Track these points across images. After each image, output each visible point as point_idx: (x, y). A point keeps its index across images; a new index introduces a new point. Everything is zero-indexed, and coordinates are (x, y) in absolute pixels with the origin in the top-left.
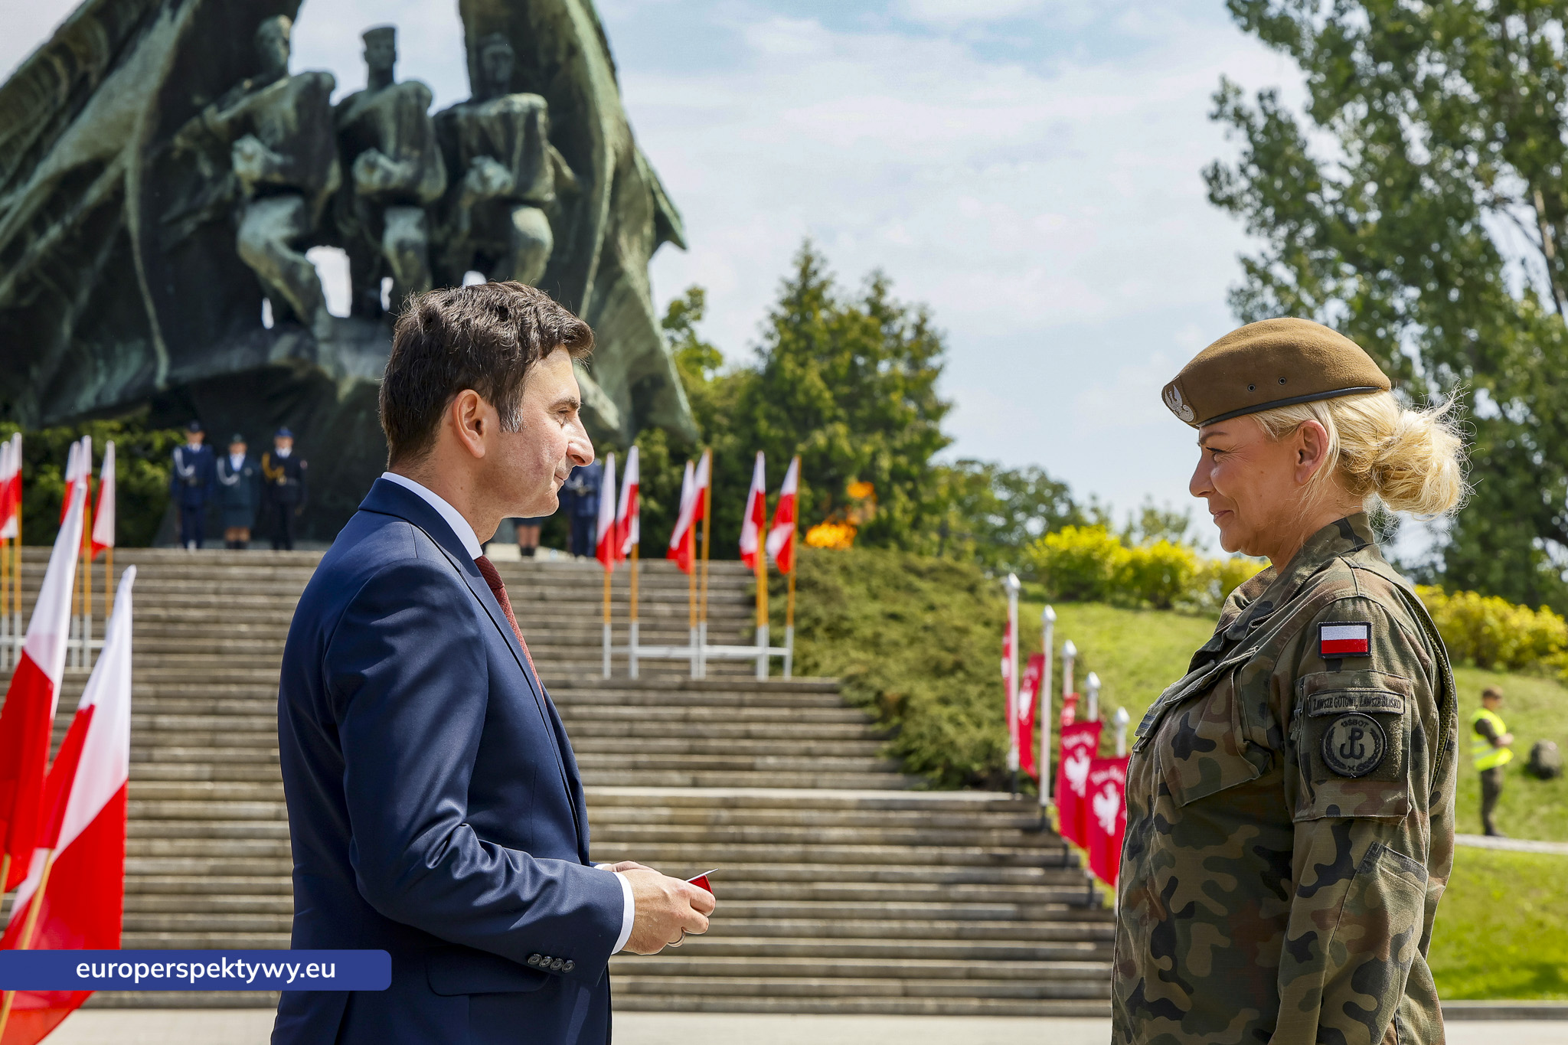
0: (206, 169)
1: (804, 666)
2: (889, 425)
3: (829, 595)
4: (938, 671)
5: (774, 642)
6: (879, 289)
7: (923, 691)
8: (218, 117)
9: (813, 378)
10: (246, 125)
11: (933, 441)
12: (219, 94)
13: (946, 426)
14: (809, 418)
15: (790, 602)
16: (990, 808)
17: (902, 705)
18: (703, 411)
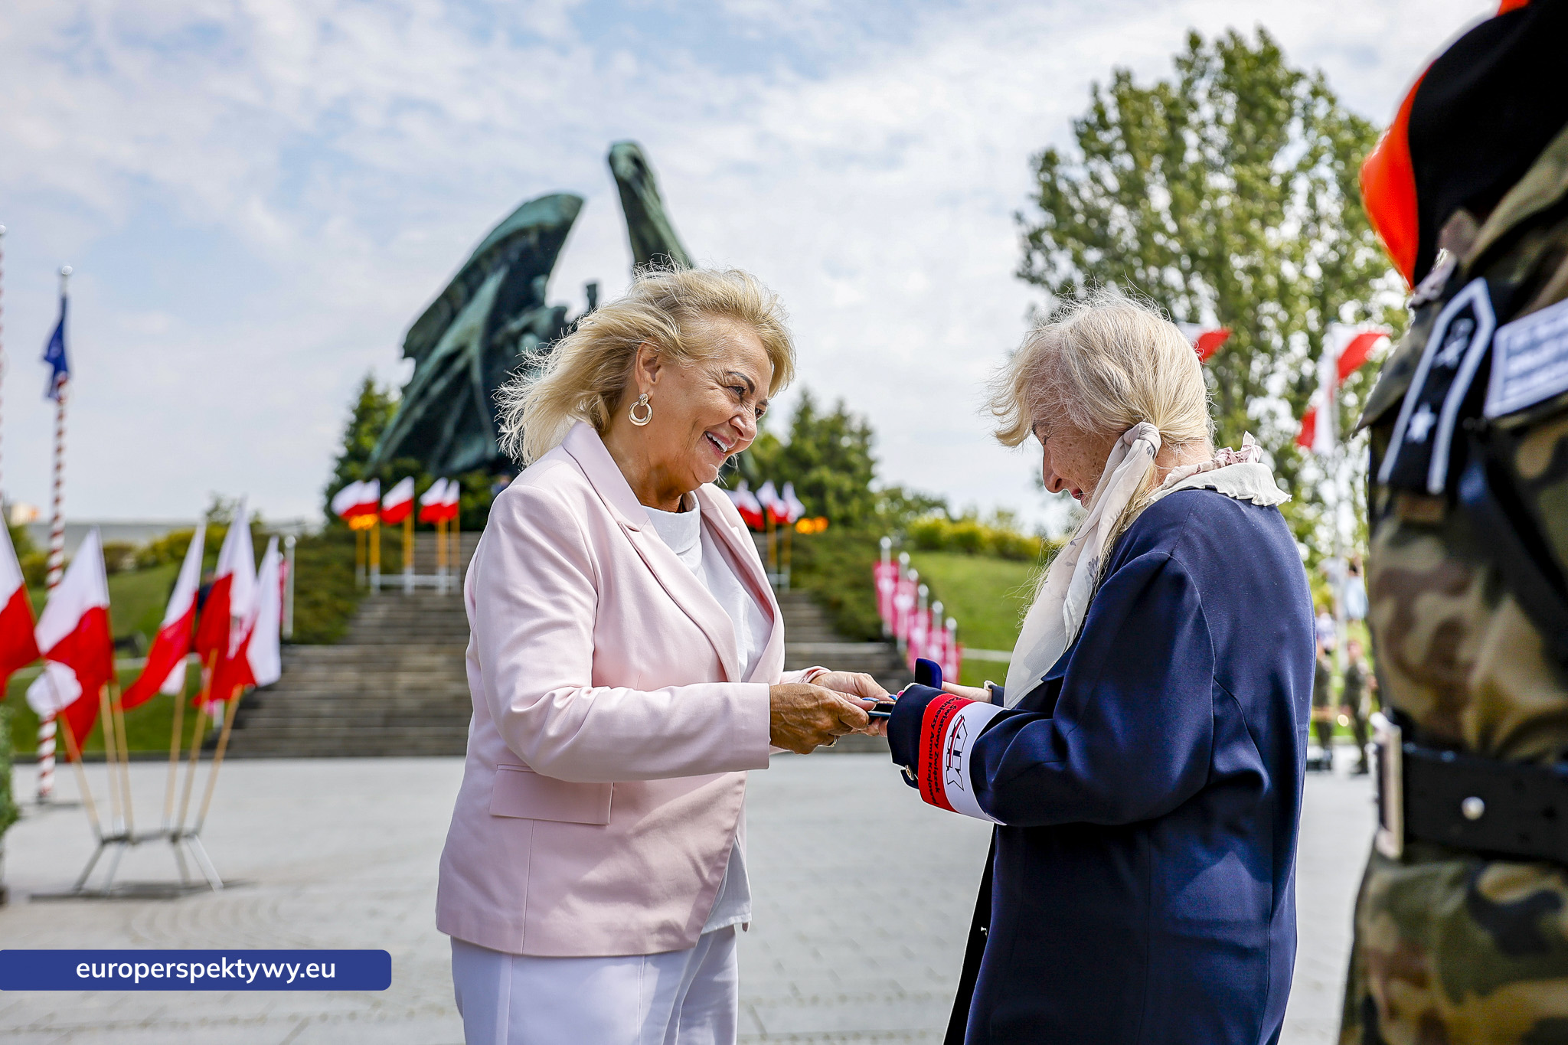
0: (510, 350)
1: (794, 585)
2: (848, 468)
3: (806, 551)
4: (856, 586)
5: (779, 572)
6: (841, 404)
7: (849, 598)
8: (515, 326)
9: (809, 447)
10: (528, 329)
11: (869, 477)
12: (516, 313)
13: (876, 469)
14: (806, 465)
15: (787, 554)
16: (879, 654)
17: (838, 605)
18: (760, 463)
